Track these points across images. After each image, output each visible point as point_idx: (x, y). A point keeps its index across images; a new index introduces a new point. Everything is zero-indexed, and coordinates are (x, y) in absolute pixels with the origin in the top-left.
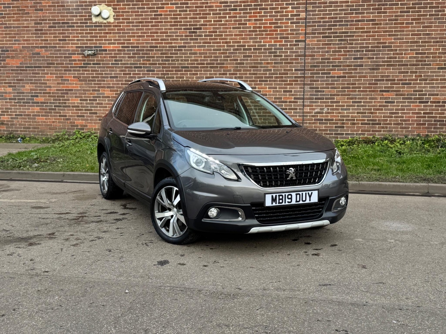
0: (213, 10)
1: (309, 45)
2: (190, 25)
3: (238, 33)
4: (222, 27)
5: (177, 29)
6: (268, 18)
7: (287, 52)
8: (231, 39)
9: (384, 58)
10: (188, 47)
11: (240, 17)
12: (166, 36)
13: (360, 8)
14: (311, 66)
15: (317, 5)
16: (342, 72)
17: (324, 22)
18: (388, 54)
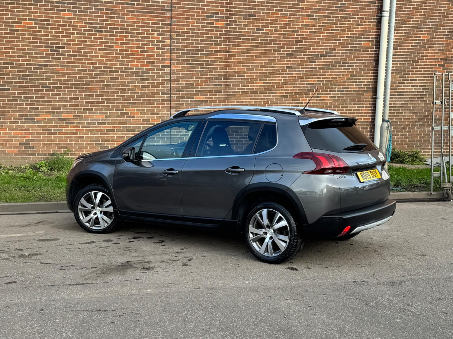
0: (77, 30)
1: (174, 70)
2: (51, 43)
3: (104, 55)
4: (87, 47)
5: (36, 46)
6: (135, 42)
7: (154, 76)
8: (98, 60)
9: (239, 86)
10: (50, 65)
11: (106, 39)
12: (23, 53)
13: (218, 40)
14: (177, 91)
15: (181, 34)
16: (204, 96)
17: (187, 50)
18: (242, 82)
